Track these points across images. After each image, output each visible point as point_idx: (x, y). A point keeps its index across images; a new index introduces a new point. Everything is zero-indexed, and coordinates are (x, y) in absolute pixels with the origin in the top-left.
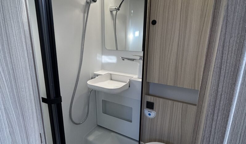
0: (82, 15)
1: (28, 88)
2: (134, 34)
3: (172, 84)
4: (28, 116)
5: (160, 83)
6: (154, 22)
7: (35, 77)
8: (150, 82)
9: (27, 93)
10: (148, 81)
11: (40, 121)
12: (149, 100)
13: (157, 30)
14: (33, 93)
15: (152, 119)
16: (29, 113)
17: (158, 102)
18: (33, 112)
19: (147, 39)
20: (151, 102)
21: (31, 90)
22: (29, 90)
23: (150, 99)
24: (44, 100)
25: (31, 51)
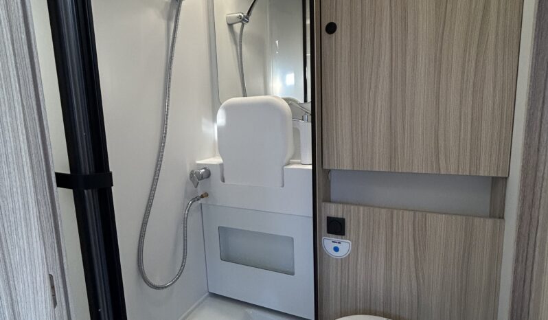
0: (162, 24)
1: (13, 131)
2: (283, 80)
3: (384, 168)
4: (11, 212)
5: (355, 169)
6: (331, 28)
7: (36, 111)
8: (331, 168)
9: (8, 144)
10: (326, 167)
11: (51, 240)
12: (333, 214)
13: (339, 46)
14: (26, 147)
15: (344, 261)
16: (13, 201)
17: (354, 217)
18: (26, 205)
19: (317, 68)
20: (337, 218)
21: (23, 138)
22: (16, 137)
23: (333, 210)
24: (62, 180)
25: (24, 36)
